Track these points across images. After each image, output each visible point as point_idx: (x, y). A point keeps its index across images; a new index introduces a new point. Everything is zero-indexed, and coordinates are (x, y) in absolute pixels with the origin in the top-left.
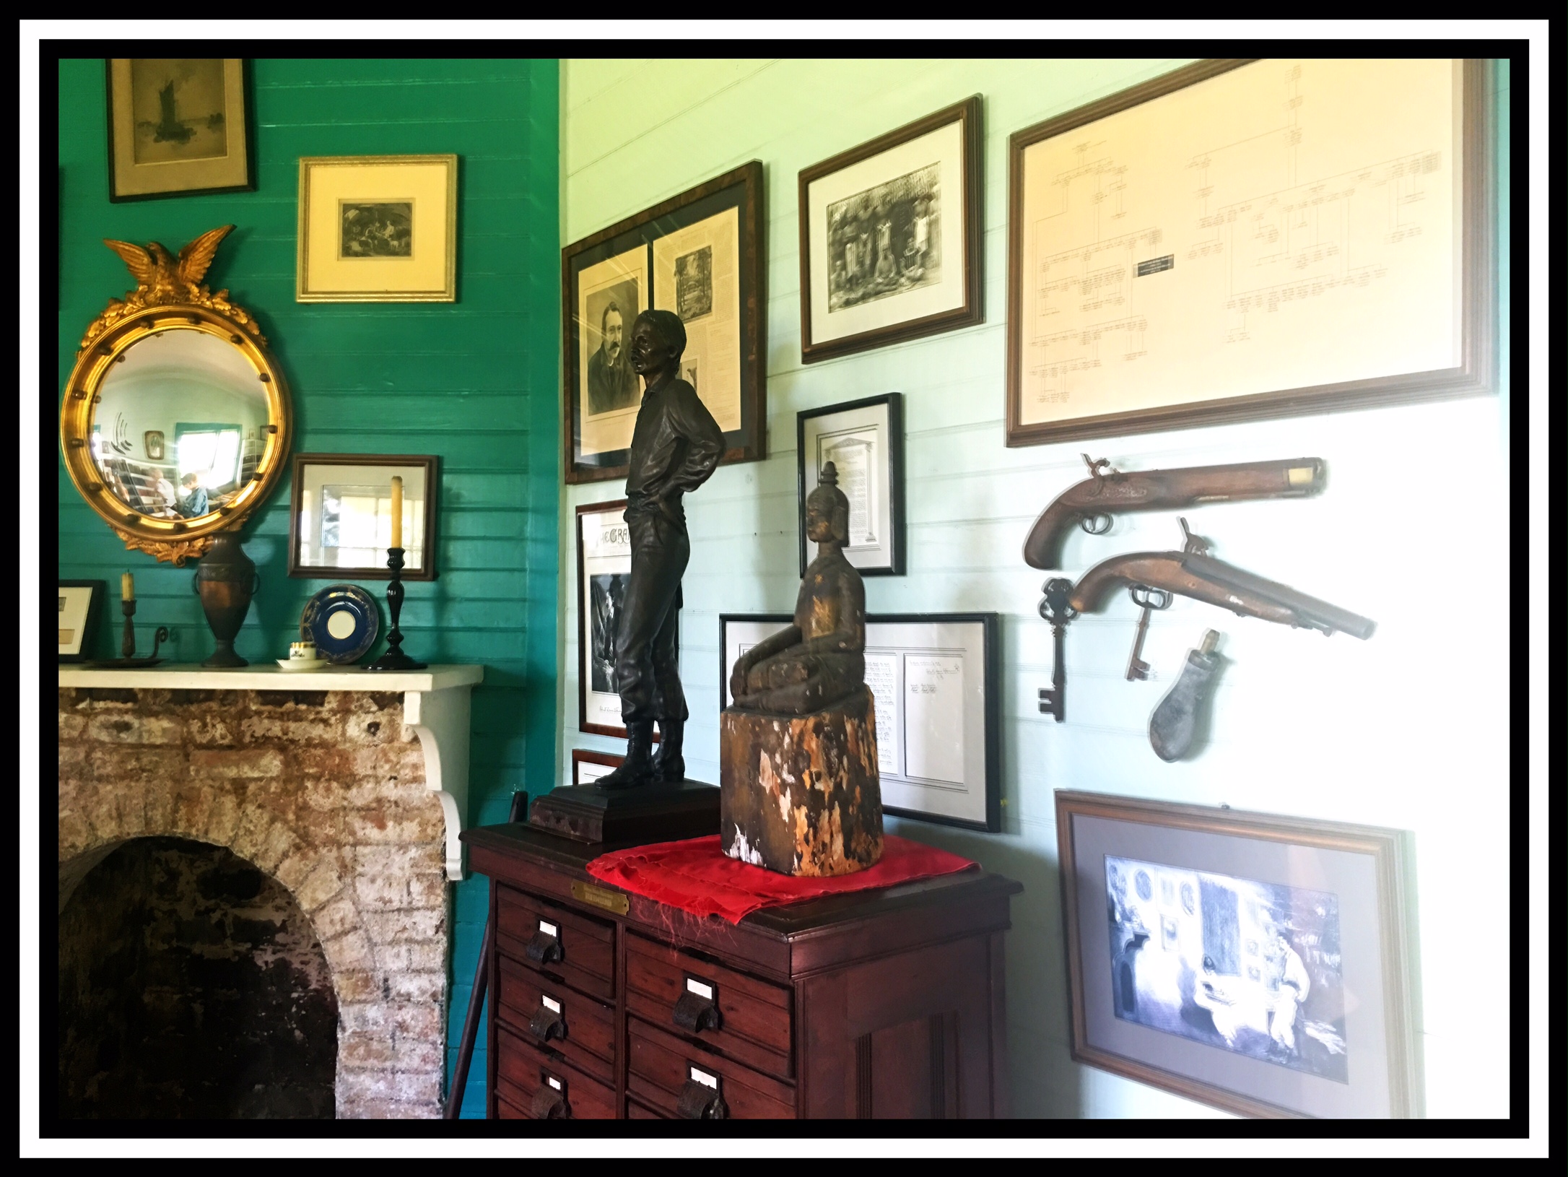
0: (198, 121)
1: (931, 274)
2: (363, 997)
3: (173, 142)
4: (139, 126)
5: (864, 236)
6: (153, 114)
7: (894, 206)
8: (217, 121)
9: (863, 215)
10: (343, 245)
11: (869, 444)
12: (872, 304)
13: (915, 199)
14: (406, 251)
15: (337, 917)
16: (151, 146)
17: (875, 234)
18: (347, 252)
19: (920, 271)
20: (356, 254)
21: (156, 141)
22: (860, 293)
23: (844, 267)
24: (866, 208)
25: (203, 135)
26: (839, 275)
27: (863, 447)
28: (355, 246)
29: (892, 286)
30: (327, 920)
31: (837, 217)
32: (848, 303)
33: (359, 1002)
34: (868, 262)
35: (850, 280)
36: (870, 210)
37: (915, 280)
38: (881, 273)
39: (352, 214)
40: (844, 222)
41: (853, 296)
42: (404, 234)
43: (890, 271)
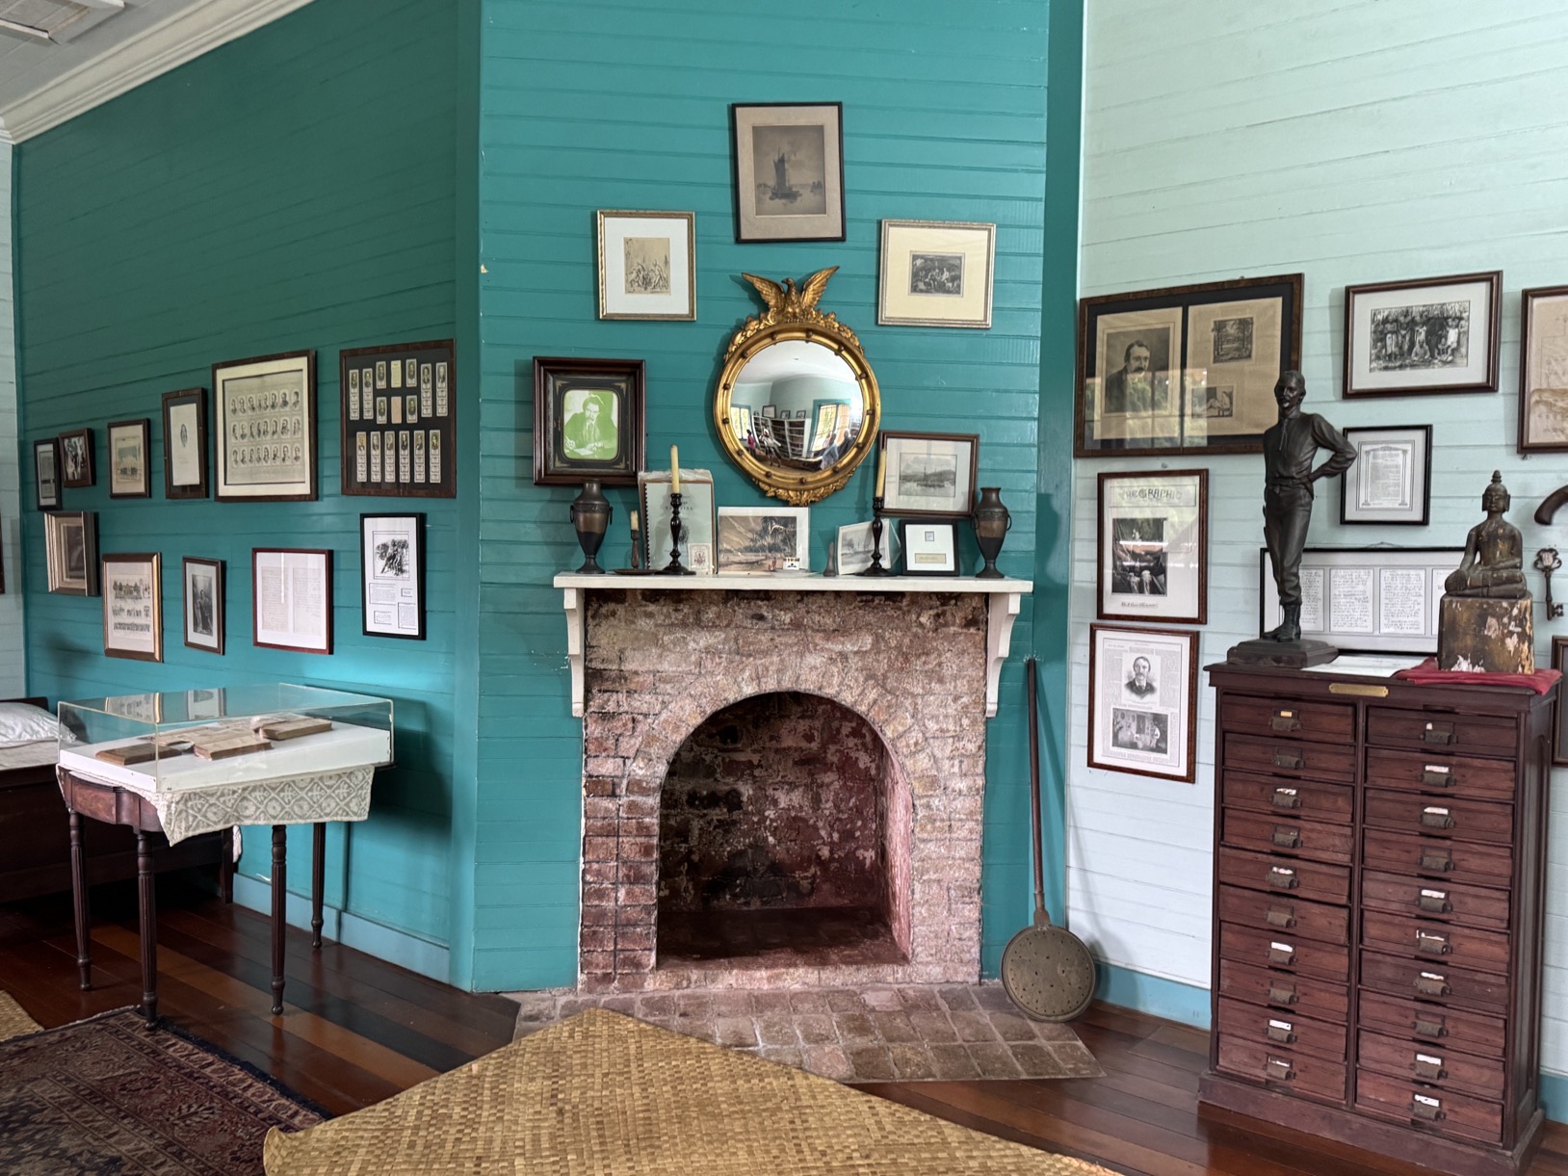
0: (803, 186)
1: (1458, 360)
2: (930, 793)
3: (783, 201)
4: (760, 186)
5: (1403, 332)
6: (771, 181)
7: (1429, 319)
8: (819, 187)
9: (1402, 319)
10: (913, 283)
11: (1405, 452)
12: (1408, 371)
13: (1447, 318)
14: (957, 291)
15: (912, 742)
16: (770, 204)
17: (1413, 332)
18: (914, 289)
19: (1450, 358)
20: (921, 291)
21: (771, 199)
22: (1398, 364)
23: (1385, 346)
24: (1406, 316)
25: (807, 197)
26: (1380, 351)
27: (1400, 452)
28: (921, 286)
29: (1427, 363)
30: (904, 743)
31: (1380, 317)
32: (1386, 368)
33: (926, 796)
34: (1406, 347)
35: (1390, 356)
36: (1409, 318)
37: (1445, 363)
38: (1416, 355)
39: (919, 262)
40: (1386, 321)
41: (1390, 365)
42: (956, 279)
43: (1425, 354)
